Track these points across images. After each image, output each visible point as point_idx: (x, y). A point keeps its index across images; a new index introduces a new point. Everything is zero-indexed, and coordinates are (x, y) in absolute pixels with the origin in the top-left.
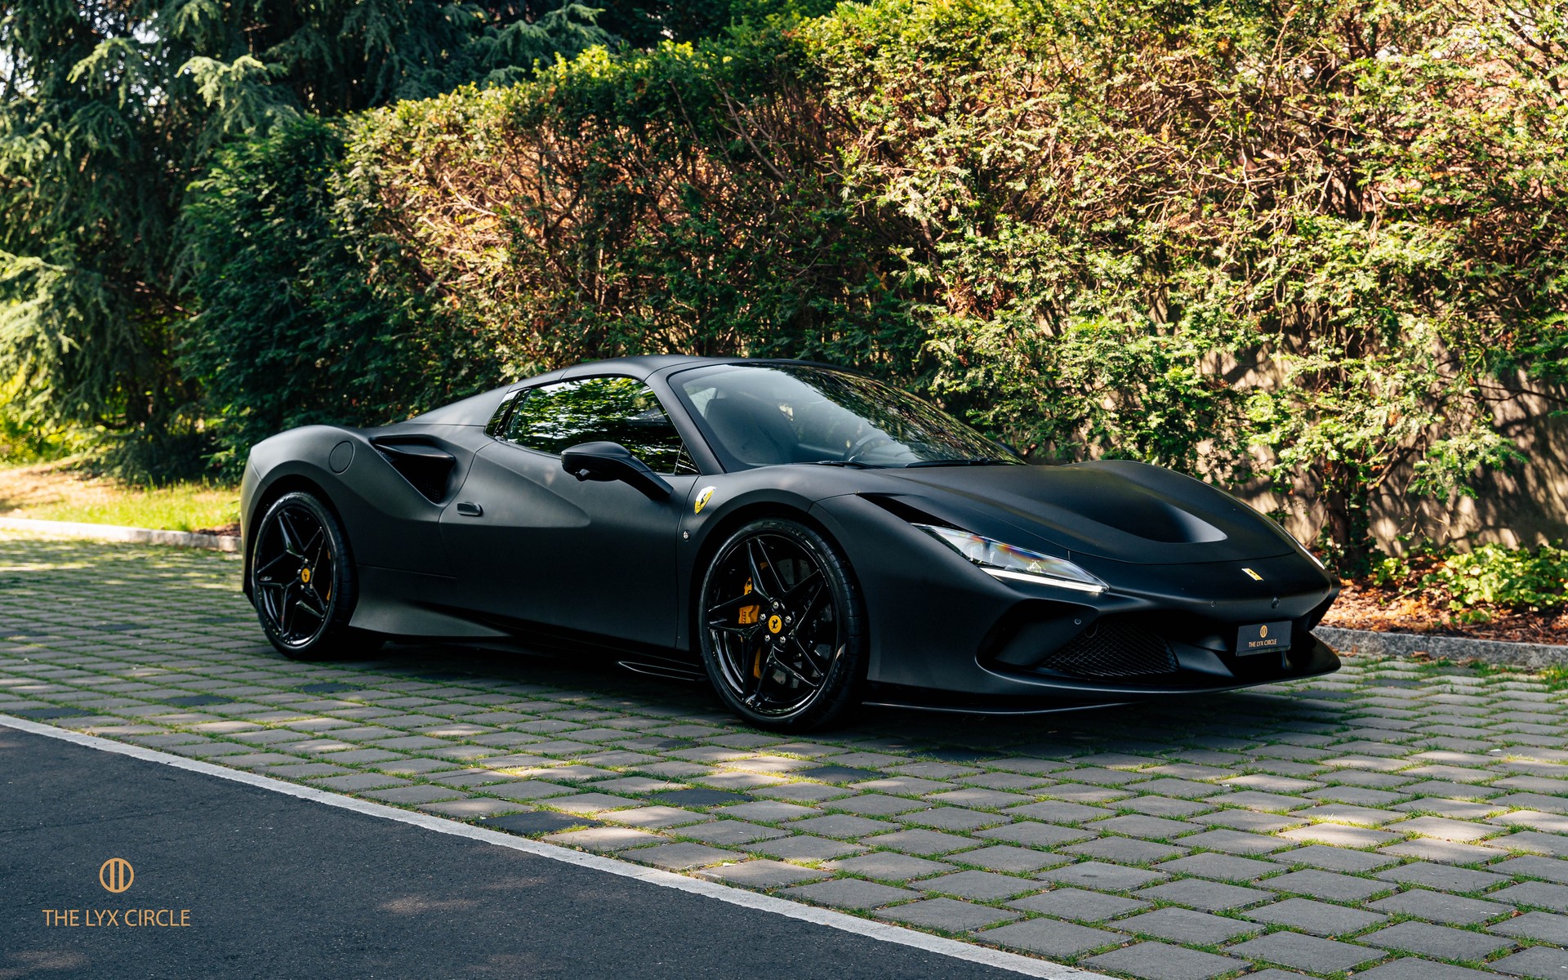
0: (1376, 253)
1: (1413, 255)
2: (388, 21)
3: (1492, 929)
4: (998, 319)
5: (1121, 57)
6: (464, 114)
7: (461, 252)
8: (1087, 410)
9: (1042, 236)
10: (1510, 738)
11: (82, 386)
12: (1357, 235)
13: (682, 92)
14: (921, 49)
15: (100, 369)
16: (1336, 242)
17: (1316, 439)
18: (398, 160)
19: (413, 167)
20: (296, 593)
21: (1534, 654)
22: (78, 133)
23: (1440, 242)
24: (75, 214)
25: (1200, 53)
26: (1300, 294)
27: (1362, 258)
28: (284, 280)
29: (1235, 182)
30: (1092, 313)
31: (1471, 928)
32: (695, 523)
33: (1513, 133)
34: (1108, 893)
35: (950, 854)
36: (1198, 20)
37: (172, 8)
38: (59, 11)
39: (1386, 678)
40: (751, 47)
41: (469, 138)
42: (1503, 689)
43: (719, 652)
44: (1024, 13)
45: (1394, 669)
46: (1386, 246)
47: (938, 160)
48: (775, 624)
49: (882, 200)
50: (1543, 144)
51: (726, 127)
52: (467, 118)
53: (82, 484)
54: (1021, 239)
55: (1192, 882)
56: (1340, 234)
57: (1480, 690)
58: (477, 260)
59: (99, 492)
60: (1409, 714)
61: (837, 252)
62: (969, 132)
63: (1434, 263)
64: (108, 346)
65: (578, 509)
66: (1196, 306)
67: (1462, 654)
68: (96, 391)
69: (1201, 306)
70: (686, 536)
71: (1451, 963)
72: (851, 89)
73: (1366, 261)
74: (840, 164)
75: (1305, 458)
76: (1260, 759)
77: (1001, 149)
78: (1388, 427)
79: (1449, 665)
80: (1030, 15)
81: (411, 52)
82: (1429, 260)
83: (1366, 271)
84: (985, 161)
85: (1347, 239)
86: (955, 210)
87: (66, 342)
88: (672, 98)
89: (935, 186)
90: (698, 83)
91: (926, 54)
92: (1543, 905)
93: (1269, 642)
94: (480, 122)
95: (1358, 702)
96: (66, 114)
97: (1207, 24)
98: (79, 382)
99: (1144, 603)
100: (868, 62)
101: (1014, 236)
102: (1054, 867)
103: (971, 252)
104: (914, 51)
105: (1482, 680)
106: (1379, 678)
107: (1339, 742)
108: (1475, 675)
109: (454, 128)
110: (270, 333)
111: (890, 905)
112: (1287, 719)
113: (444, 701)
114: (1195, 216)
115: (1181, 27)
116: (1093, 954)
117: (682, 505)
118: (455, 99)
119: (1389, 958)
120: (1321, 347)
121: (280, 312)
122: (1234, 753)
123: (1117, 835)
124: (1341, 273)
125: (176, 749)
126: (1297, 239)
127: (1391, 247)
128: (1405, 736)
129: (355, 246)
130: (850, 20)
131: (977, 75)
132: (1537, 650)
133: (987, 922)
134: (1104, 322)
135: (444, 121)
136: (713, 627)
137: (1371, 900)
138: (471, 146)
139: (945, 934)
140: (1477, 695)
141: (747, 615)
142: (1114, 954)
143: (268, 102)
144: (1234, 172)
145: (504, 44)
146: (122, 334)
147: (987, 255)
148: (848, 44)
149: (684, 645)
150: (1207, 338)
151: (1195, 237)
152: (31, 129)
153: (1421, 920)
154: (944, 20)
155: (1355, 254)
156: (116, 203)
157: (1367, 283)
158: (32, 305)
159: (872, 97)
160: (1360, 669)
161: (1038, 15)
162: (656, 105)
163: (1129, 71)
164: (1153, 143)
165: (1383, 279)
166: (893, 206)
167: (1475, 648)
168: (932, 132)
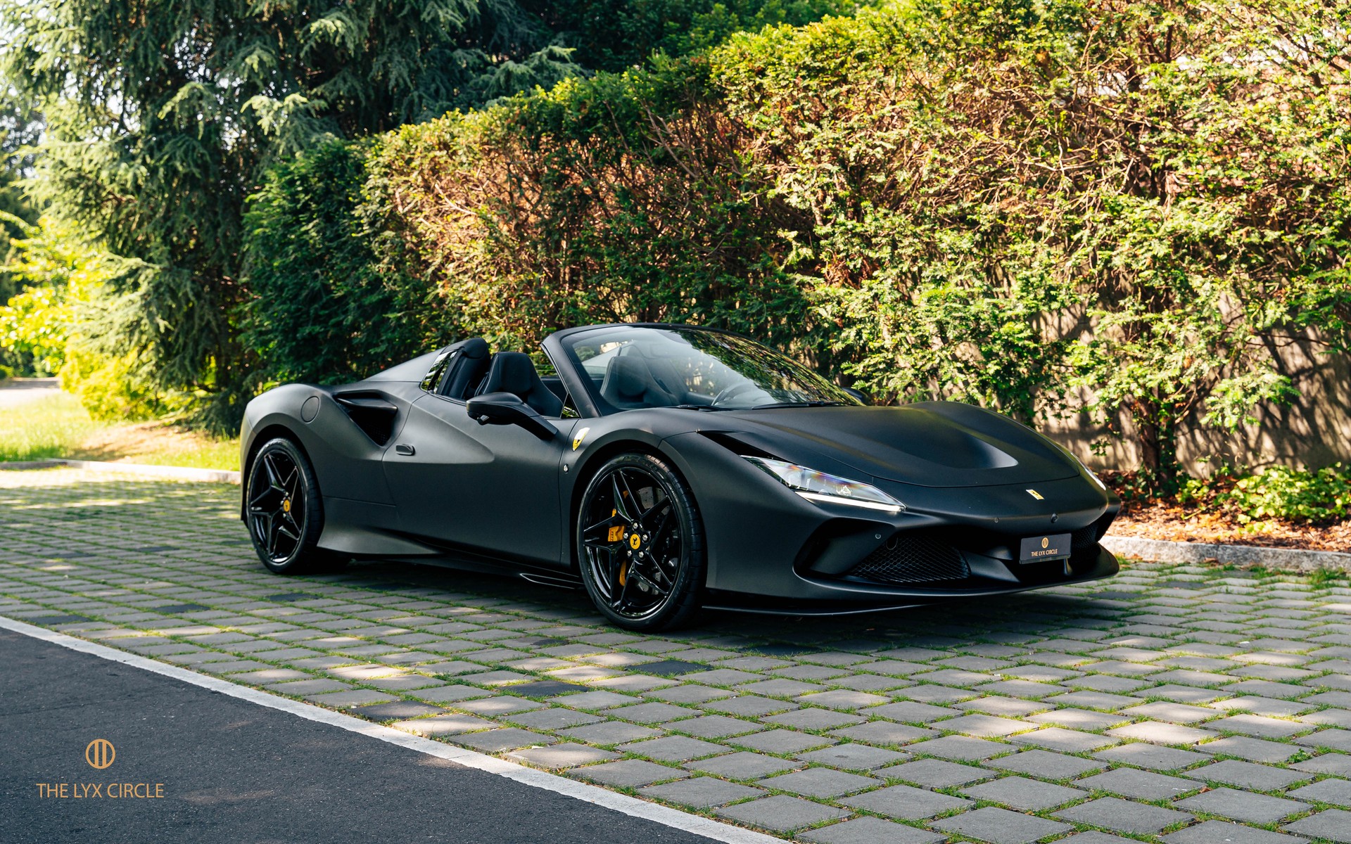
0: (1168, 226)
1: (1199, 226)
2: (408, 64)
3: (1177, 804)
4: (866, 288)
5: (959, 70)
6: (451, 134)
7: (449, 245)
8: (937, 361)
9: (899, 219)
10: (1260, 631)
11: (177, 359)
12: (1154, 210)
13: (615, 110)
14: (800, 68)
15: (191, 344)
16: (1136, 217)
17: (1125, 381)
18: (402, 173)
19: (412, 178)
20: (279, 520)
21: (1305, 559)
22: (168, 160)
23: (1221, 215)
24: (169, 224)
25: (1022, 63)
26: (1109, 261)
27: (1157, 229)
28: (318, 271)
29: (1054, 169)
30: (939, 281)
31: (1159, 804)
32: (572, 457)
33: (1279, 121)
34: (852, 772)
35: (733, 737)
36: (1020, 36)
37: (239, 59)
38: (151, 64)
39: (1175, 581)
40: (668, 72)
41: (455, 153)
42: (1272, 589)
43: (593, 564)
44: (881, 36)
45: (1185, 573)
46: (1177, 219)
47: (815, 159)
48: (635, 541)
49: (771, 194)
50: (1304, 129)
51: (650, 138)
52: (453, 137)
53: (179, 436)
54: (882, 221)
55: (930, 762)
56: (1139, 210)
57: (1252, 590)
58: (461, 251)
59: (191, 443)
60: (1182, 611)
61: (738, 236)
62: (840, 134)
63: (1217, 232)
64: (196, 327)
65: (485, 448)
66: (1024, 273)
67: (1246, 559)
68: (187, 362)
69: (1028, 273)
70: (566, 469)
71: (1127, 836)
72: (746, 102)
73: (1161, 231)
74: (738, 164)
75: (1115, 397)
76: (1039, 651)
77: (864, 148)
78: (1183, 369)
79: (1232, 569)
80: (887, 37)
81: (428, 89)
82: (1213, 230)
83: (1161, 240)
84: (852, 159)
85: (1145, 214)
86: (829, 199)
87: (163, 324)
88: (607, 115)
89: (813, 181)
90: (628, 102)
91: (803, 73)
92: (1230, 782)
93: (1050, 552)
94: (462, 140)
95: (1143, 601)
96: (160, 144)
97: (1028, 40)
98: (176, 355)
99: (935, 520)
100: (758, 80)
101: (876, 220)
102: (816, 749)
103: (842, 233)
104: (794, 70)
105: (1256, 582)
106: (1169, 581)
107: (1112, 637)
108: (1253, 577)
109: (445, 146)
110: (308, 313)
111: (656, 784)
112: (1076, 617)
113: (379, 607)
114: (1022, 198)
115: (1007, 42)
116: (811, 828)
117: (563, 442)
118: (444, 122)
119: (1073, 832)
120: (1129, 304)
121: (314, 297)
122: (1017, 646)
123: (883, 719)
124: (1140, 242)
125: (136, 649)
126: (1105, 215)
127: (1182, 219)
128: (1169, 631)
129: (370, 242)
130: (744, 47)
131: (845, 88)
132: (1308, 556)
133: (732, 799)
134: (951, 288)
135: (435, 140)
136: (587, 544)
137: (1081, 777)
138: (457, 159)
139: (692, 810)
140: (1248, 594)
141: (614, 535)
142: (829, 828)
143: (315, 130)
144: (1052, 160)
145: (498, 79)
146: (207, 317)
147: (855, 235)
148: (742, 67)
149: (566, 560)
150: (1035, 298)
151: (1022, 216)
152: (133, 158)
153: (1117, 796)
154: (817, 44)
155: (1151, 225)
156: (202, 214)
157: (1161, 250)
158: (136, 296)
159: (762, 109)
160: (1155, 574)
161: (892, 37)
162: (596, 121)
163: (966, 80)
164: (987, 140)
165: (1176, 246)
166: (781, 197)
167: (1257, 554)
168: (809, 136)
